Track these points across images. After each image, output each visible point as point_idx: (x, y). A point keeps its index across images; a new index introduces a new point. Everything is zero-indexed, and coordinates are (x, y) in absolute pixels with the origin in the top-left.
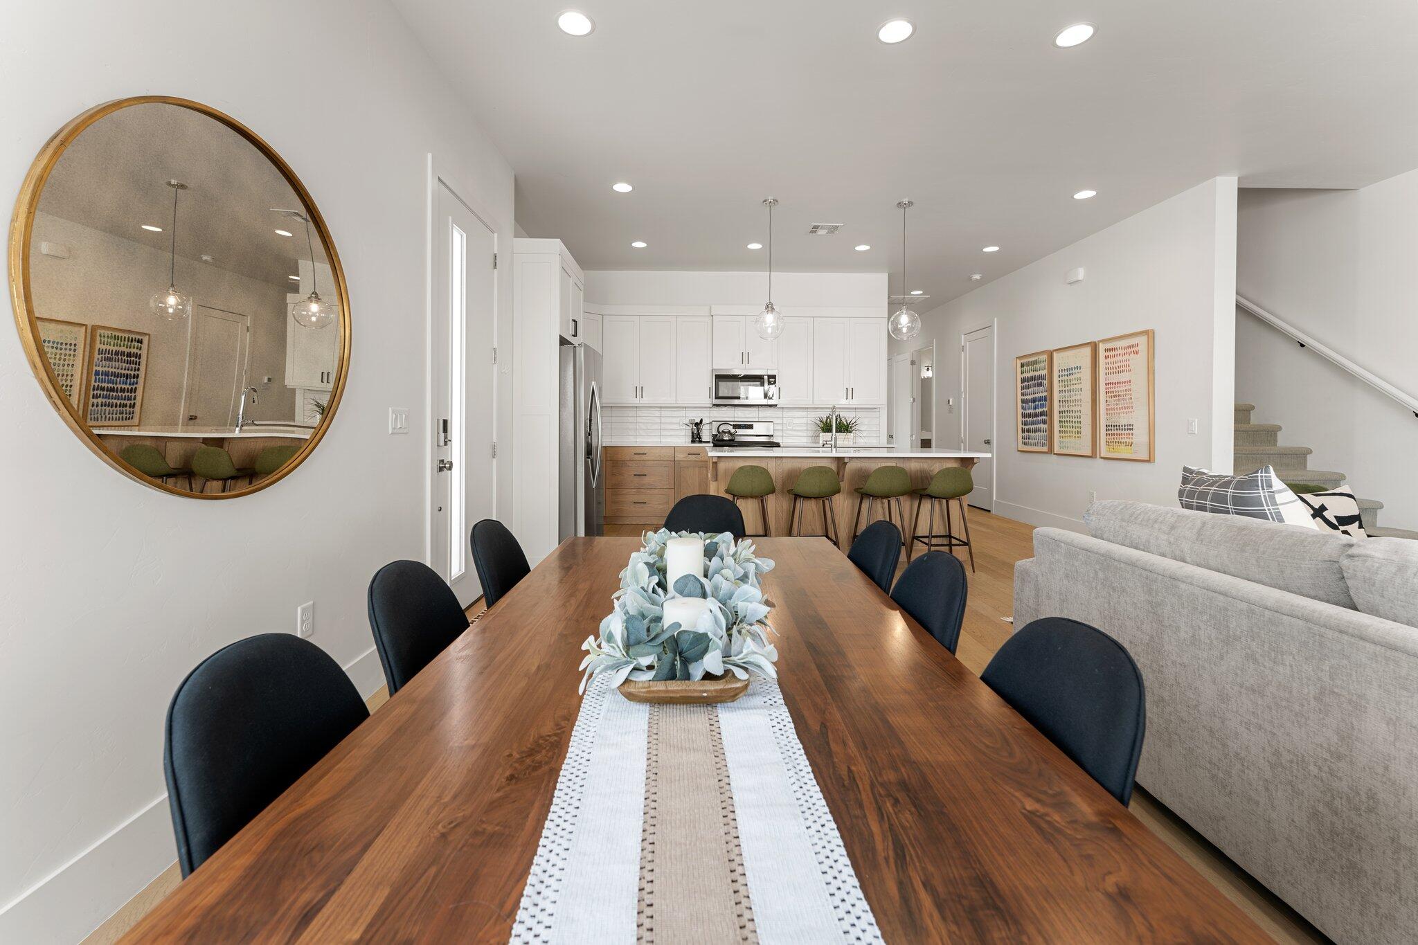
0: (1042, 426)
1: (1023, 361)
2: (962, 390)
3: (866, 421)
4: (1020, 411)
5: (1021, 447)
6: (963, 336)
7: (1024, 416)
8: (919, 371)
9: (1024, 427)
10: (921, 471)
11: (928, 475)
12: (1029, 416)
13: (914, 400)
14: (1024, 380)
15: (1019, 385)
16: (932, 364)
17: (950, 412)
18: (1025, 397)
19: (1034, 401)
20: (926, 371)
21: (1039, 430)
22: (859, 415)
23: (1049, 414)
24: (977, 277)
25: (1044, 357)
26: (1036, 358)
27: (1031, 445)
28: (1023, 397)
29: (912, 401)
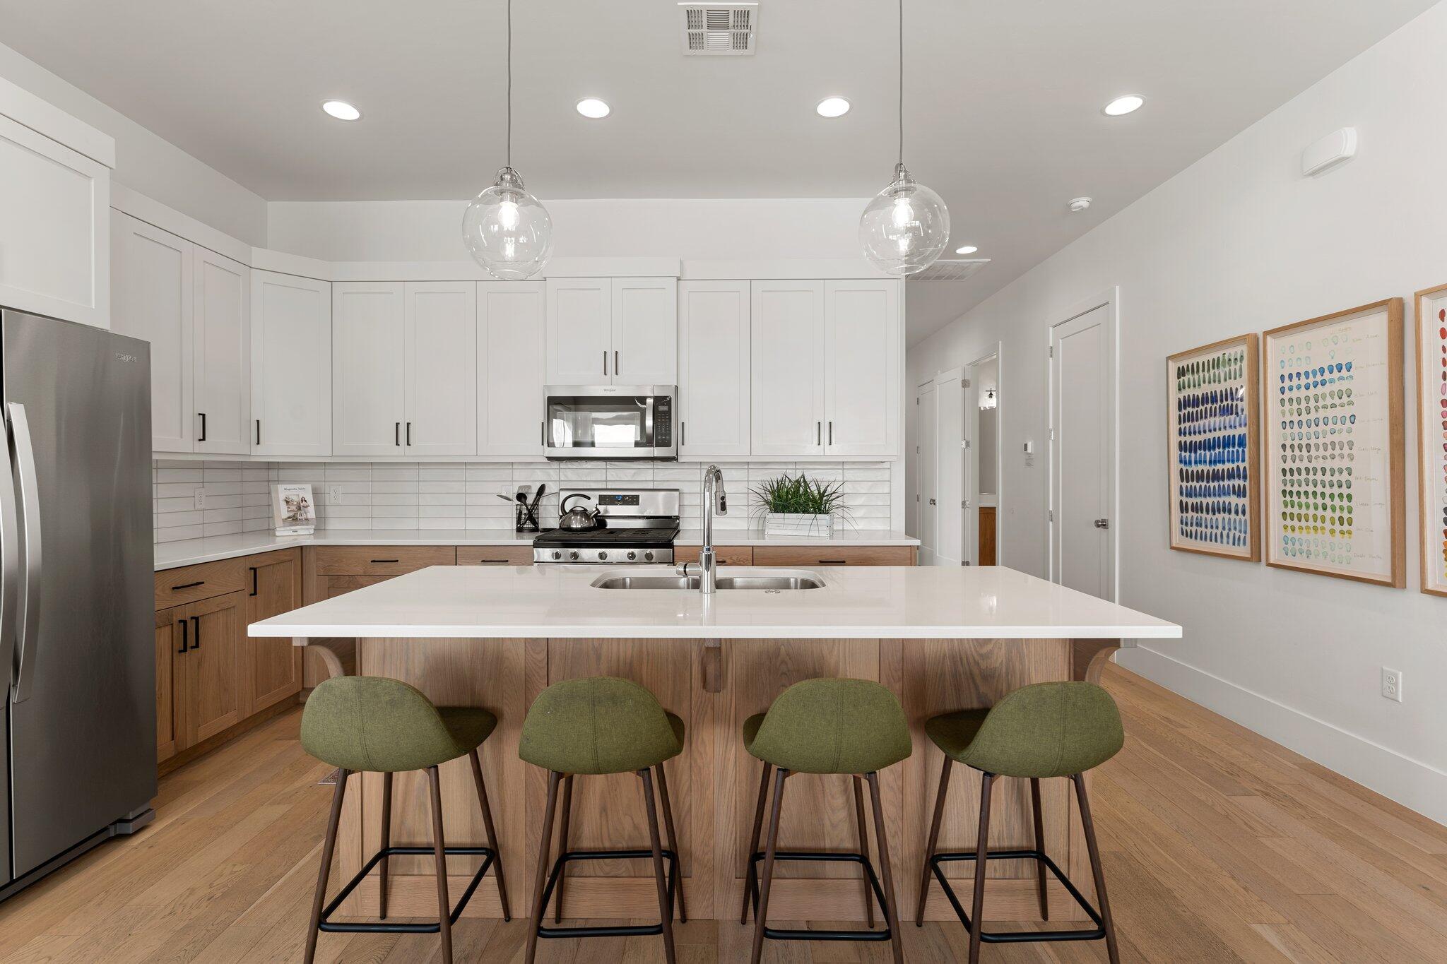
0: (1233, 500)
1: (1184, 363)
2: (1051, 427)
3: (863, 488)
4: (1176, 467)
5: (1178, 540)
6: (1051, 329)
7: (1184, 476)
8: (976, 399)
9: (1185, 499)
10: (953, 657)
11: (976, 671)
12: (1200, 477)
13: (968, 444)
14: (1183, 404)
15: (1174, 413)
16: (997, 387)
17: (1029, 464)
18: (1188, 439)
19: (1209, 445)
20: (987, 397)
21: (1226, 509)
22: (849, 475)
23: (1256, 473)
24: (1082, 202)
25: (1243, 349)
26: (1215, 355)
27: (1203, 537)
28: (1183, 439)
29: (964, 446)
